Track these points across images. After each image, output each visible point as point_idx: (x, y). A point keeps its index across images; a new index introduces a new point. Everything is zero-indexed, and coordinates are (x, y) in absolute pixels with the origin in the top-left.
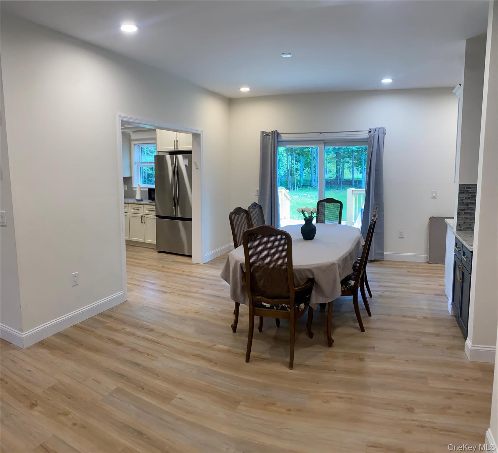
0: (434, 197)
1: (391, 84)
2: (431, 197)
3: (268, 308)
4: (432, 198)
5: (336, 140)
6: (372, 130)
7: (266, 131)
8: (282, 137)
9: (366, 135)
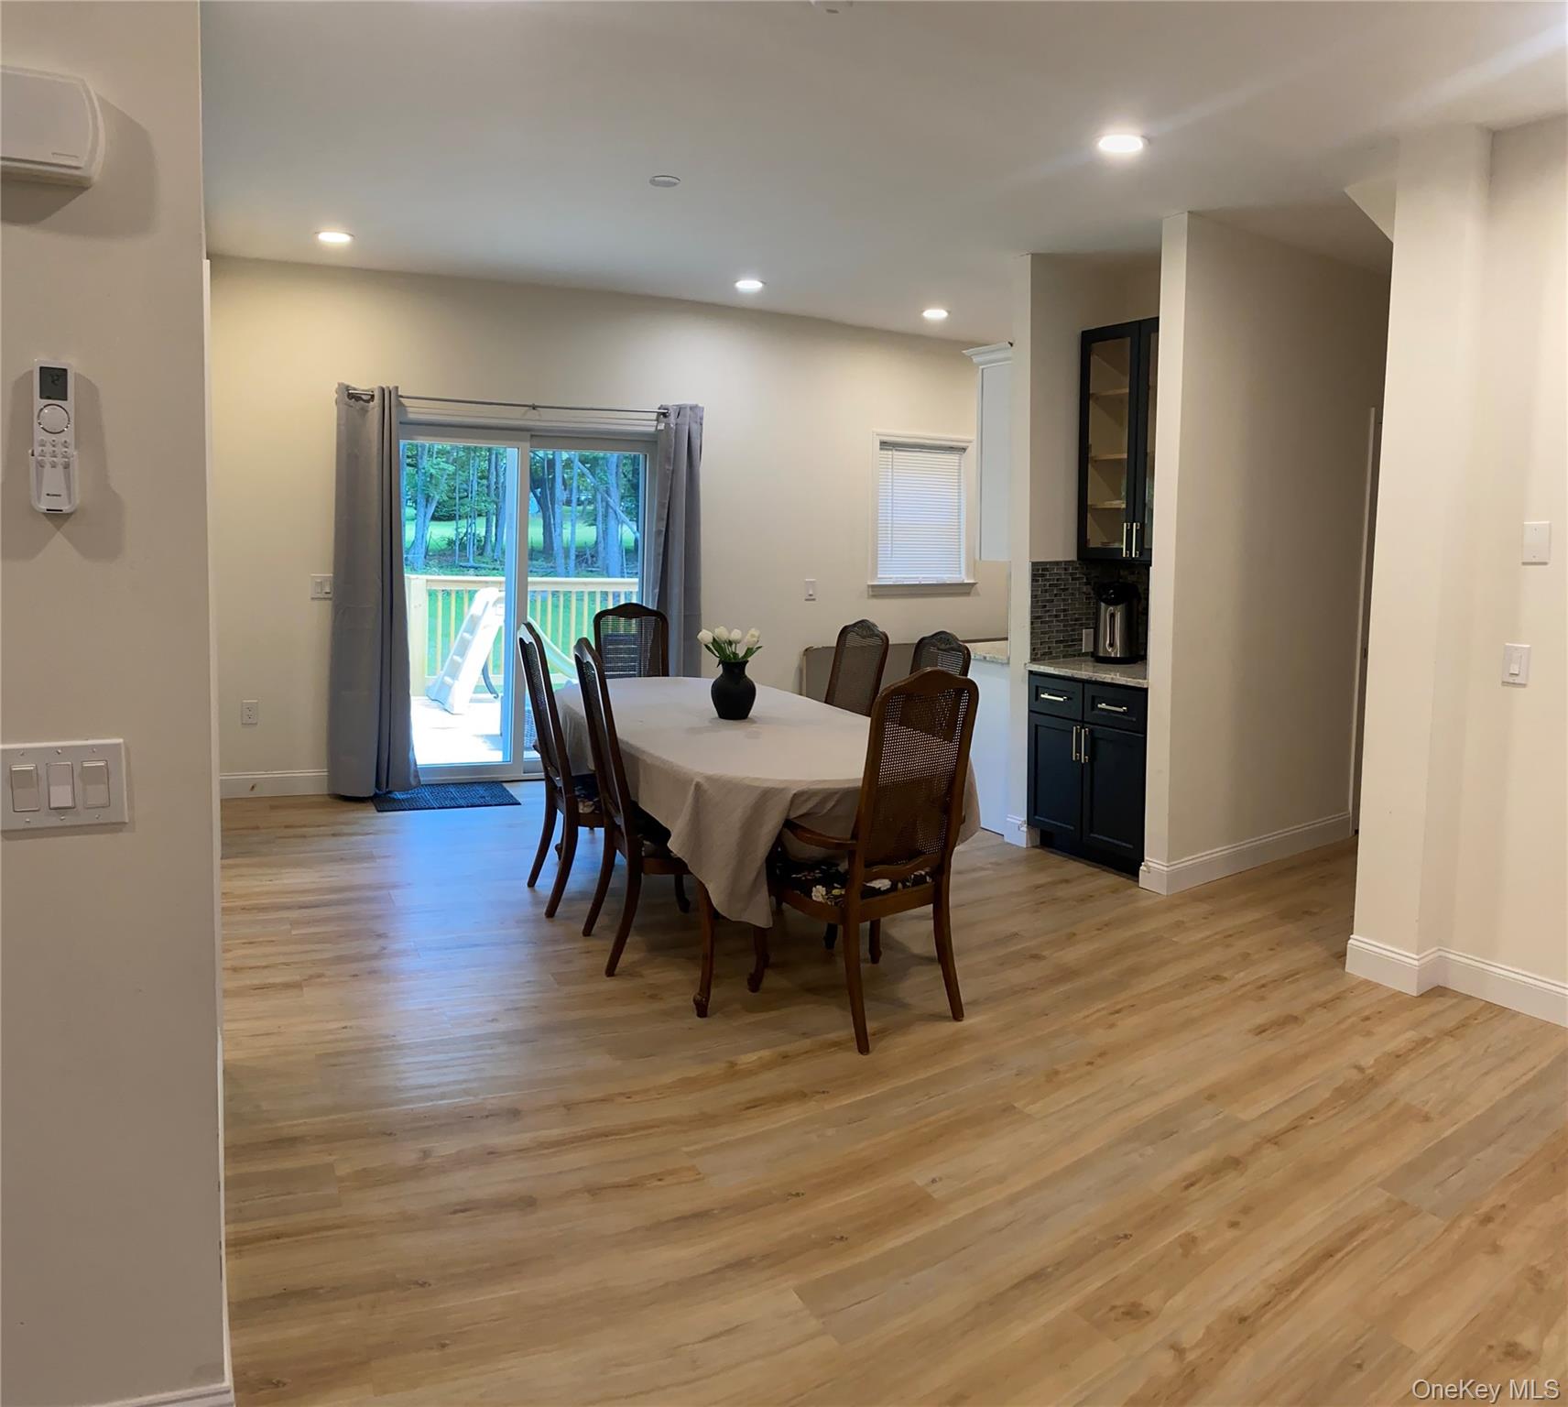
0: (810, 598)
1: (759, 295)
2: (804, 598)
3: (887, 891)
4: (807, 600)
5: (573, 432)
6: (671, 411)
7: (353, 386)
8: (410, 409)
9: (649, 425)
